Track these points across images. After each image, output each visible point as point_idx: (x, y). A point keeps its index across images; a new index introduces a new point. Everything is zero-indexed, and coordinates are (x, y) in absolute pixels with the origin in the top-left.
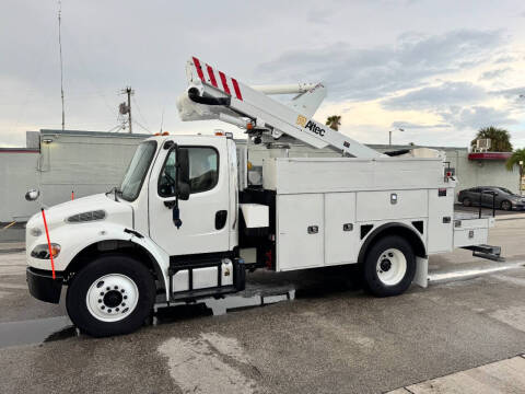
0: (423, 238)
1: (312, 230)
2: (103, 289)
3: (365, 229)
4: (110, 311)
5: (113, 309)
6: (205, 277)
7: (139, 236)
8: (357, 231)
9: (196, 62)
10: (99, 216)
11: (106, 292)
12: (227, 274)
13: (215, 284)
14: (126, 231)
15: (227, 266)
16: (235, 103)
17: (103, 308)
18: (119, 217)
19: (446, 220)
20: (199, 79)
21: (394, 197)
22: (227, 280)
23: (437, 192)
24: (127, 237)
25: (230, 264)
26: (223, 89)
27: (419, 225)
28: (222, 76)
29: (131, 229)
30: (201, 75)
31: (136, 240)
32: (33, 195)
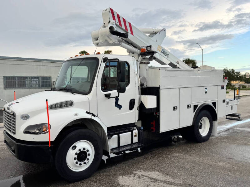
1: (175, 108)
2: (77, 151)
3: (195, 107)
4: (80, 164)
5: (82, 163)
8: (192, 108)
9: (112, 11)
11: (78, 152)
12: (135, 136)
13: (130, 142)
14: (87, 112)
15: (135, 131)
16: (130, 37)
17: (77, 163)
18: (81, 104)
19: (224, 101)
21: (206, 90)
22: (136, 140)
23: (221, 87)
24: (89, 116)
25: (137, 130)
26: (125, 29)
27: (214, 104)
28: (124, 20)
30: (114, 19)
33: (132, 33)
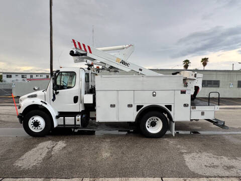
0: (171, 113)
1: (112, 106)
3: (139, 107)
5: (36, 128)
6: (70, 121)
7: (46, 104)
8: (135, 107)
9: (74, 41)
10: (35, 96)
11: (34, 122)
12: (78, 120)
13: (74, 124)
14: (41, 101)
15: (79, 117)
16: (89, 55)
17: (33, 127)
18: (41, 96)
19: (185, 105)
20: (74, 47)
21: (154, 93)
22: (78, 123)
23: (180, 92)
24: (41, 103)
25: (80, 117)
26: (84, 50)
27: (170, 107)
28: (84, 45)
29: (44, 101)
30: (75, 45)
31: (44, 105)
32: (36, 88)
33: (91, 52)
